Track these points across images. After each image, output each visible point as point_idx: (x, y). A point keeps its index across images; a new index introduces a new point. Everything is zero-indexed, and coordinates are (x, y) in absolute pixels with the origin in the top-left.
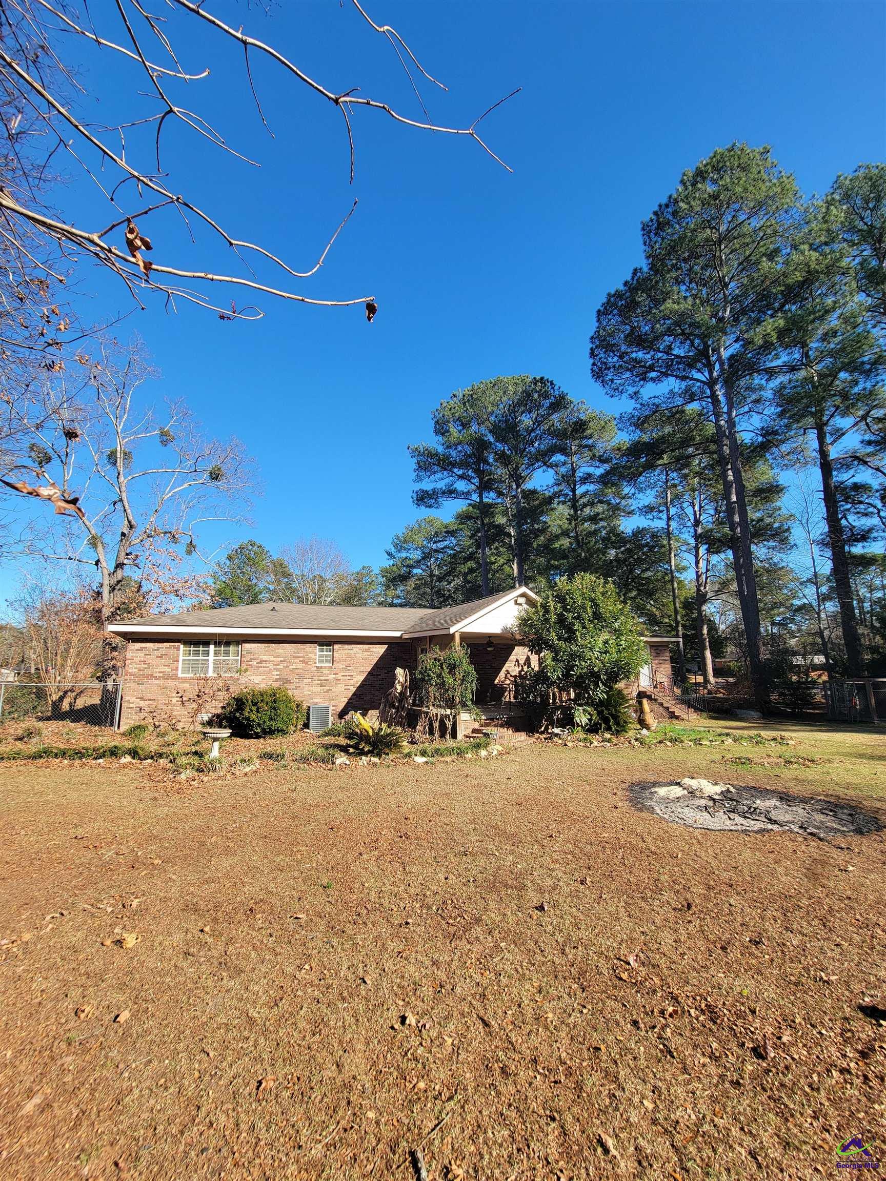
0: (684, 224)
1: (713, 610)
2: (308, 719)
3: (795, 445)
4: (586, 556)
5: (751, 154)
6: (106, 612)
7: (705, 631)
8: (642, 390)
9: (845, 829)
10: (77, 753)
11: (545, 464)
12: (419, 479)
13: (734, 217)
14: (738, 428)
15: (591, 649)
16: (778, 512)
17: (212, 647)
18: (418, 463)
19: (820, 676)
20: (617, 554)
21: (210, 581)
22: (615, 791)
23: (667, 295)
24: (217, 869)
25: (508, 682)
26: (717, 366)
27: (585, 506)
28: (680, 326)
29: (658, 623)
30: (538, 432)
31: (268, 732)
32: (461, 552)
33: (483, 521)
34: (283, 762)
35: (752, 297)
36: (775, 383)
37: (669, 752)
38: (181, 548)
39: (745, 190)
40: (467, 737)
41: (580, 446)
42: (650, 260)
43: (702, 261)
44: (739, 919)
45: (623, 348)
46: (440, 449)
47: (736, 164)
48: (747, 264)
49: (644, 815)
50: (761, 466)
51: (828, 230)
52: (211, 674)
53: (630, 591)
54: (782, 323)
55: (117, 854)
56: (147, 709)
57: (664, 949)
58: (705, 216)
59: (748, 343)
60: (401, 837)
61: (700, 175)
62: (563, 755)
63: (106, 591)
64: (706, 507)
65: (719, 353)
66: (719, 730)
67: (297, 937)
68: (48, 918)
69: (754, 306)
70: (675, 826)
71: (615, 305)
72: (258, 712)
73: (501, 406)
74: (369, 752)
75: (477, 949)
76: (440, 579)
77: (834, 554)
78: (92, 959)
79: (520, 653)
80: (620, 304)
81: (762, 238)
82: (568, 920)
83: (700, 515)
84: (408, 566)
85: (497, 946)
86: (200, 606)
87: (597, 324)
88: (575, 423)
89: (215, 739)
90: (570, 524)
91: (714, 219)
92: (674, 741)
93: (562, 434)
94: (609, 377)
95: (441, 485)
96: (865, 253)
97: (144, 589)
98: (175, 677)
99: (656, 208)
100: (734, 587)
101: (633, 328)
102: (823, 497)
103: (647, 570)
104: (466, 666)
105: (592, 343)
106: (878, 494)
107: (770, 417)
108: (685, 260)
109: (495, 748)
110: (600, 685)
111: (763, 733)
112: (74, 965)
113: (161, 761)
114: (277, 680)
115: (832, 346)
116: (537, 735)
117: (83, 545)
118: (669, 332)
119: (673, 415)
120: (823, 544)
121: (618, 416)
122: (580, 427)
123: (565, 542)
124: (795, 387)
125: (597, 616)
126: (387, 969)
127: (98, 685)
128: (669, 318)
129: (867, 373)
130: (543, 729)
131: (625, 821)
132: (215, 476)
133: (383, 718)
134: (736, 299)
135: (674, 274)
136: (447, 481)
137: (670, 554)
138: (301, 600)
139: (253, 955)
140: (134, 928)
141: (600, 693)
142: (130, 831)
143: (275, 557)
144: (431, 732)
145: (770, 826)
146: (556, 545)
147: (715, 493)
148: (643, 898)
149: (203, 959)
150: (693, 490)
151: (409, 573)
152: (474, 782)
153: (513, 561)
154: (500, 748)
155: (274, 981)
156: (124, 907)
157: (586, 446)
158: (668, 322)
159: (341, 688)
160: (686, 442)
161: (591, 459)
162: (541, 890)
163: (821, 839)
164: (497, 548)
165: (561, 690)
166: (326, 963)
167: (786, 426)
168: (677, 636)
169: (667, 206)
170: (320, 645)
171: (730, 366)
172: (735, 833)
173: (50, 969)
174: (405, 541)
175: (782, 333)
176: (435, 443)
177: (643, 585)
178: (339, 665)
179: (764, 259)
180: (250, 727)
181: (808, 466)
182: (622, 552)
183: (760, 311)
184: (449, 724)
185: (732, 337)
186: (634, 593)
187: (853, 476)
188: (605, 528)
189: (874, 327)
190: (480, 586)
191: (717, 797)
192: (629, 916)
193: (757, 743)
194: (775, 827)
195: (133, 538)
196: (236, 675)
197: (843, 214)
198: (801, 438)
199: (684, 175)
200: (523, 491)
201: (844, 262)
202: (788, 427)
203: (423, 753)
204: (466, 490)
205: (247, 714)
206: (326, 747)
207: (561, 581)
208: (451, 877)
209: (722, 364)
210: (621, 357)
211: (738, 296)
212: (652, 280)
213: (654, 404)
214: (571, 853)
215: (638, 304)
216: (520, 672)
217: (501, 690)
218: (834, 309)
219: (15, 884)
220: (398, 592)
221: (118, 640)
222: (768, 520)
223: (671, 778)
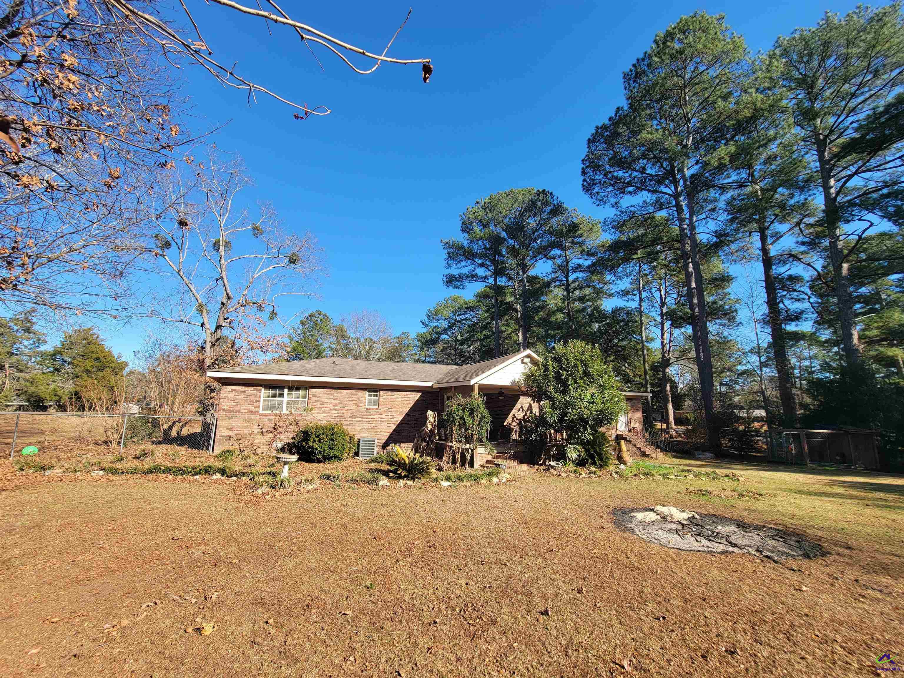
0: (656, 74)
1: (674, 372)
2: (358, 448)
3: (742, 245)
4: (576, 328)
5: (710, 20)
6: (208, 362)
7: (668, 389)
8: (621, 201)
9: (794, 553)
10: (179, 471)
11: (545, 256)
12: (448, 266)
13: (695, 68)
14: (697, 231)
15: (581, 400)
16: (727, 297)
17: (286, 391)
18: (449, 253)
19: (762, 426)
20: (600, 326)
21: (287, 341)
22: (602, 514)
23: (642, 128)
24: (282, 569)
25: (514, 424)
26: (681, 182)
27: (575, 289)
28: (652, 152)
29: (631, 381)
30: (540, 232)
31: (327, 458)
32: (477, 323)
33: (496, 300)
34: (338, 483)
35: (709, 130)
36: (728, 195)
37: (643, 483)
38: (265, 315)
39: (705, 46)
40: (482, 466)
41: (573, 243)
42: (630, 101)
43: (670, 102)
44: (715, 630)
45: (608, 168)
46: (465, 243)
47: (698, 27)
48: (705, 104)
49: (626, 535)
50: (715, 261)
51: (771, 78)
52: (284, 411)
53: (609, 355)
54: (733, 149)
55: (204, 553)
56: (235, 438)
57: (653, 655)
58: (673, 67)
59: (707, 164)
60: (430, 547)
61: (669, 35)
62: (558, 484)
63: (208, 346)
64: (670, 292)
65: (683, 172)
66: (682, 467)
67: (345, 631)
68: (144, 606)
69: (711, 137)
70: (652, 546)
71: (601, 135)
72: (320, 442)
73: (513, 211)
74: (406, 476)
75: (494, 648)
76: (462, 343)
77: (772, 331)
78: (175, 644)
79: (524, 402)
80: (605, 134)
81: (718, 84)
82: (570, 625)
83: (665, 298)
84: (437, 333)
85: (510, 646)
86: (279, 359)
87: (587, 150)
88: (570, 225)
89: (286, 463)
90: (563, 303)
91: (679, 69)
92: (646, 474)
93: (560, 234)
94: (596, 190)
95: (465, 271)
96: (799, 96)
97: (237, 346)
98: (257, 413)
99: (635, 62)
100: (693, 354)
101: (615, 153)
102: (764, 285)
103: (623, 340)
104: (483, 411)
105: (583, 164)
106: (808, 284)
107: (722, 222)
108: (657, 101)
109: (505, 476)
110: (588, 428)
111: (717, 471)
112: (160, 649)
113: (244, 478)
114: (335, 418)
115: (773, 167)
116: (537, 467)
117: (192, 311)
118: (644, 156)
119: (646, 220)
120: (764, 322)
121: (602, 220)
122: (573, 228)
123: (560, 316)
124: (743, 199)
125: (586, 374)
126: (418, 664)
127: (199, 418)
128: (644, 146)
129: (802, 189)
130: (541, 462)
131: (611, 539)
132: (293, 261)
133: (416, 450)
134: (696, 131)
135: (648, 112)
136: (471, 267)
137: (642, 327)
138: (355, 357)
139: (308, 645)
140: (212, 618)
141: (588, 436)
142: (215, 535)
143: (337, 324)
144: (454, 462)
145: (731, 549)
146: (553, 319)
147: (678, 281)
148: (630, 607)
149: (266, 648)
150: (660, 279)
151: (439, 338)
152: (488, 503)
153: (519, 330)
154: (508, 476)
155: (324, 671)
156: (206, 599)
157: (577, 243)
158: (643, 149)
159: (384, 425)
160: (655, 241)
161: (581, 253)
162: (545, 598)
163: (776, 562)
164: (507, 320)
165: (556, 431)
166: (368, 656)
167: (735, 230)
168: (646, 391)
169: (643, 60)
170: (369, 391)
171: (692, 183)
172: (704, 554)
173: (141, 651)
174: (436, 314)
175: (733, 157)
176: (462, 239)
177: (620, 351)
178: (383, 408)
179: (720, 100)
180: (313, 453)
181: (753, 261)
182: (604, 326)
183: (715, 141)
184: (468, 456)
185: (693, 161)
186: (612, 358)
187: (789, 269)
188: (590, 306)
189: (807, 153)
190: (493, 349)
191: (684, 522)
192: (620, 623)
193: (713, 478)
194: (735, 550)
195: (230, 307)
196: (304, 413)
197: (782, 66)
198: (747, 239)
199: (657, 36)
200: (527, 277)
201: (784, 103)
202: (737, 230)
203: (448, 479)
204: (484, 275)
205: (311, 444)
206: (372, 471)
207: (558, 347)
208: (471, 583)
209: (685, 181)
210: (606, 175)
211: (699, 128)
212: (630, 116)
213: (631, 212)
214: (569, 565)
215: (619, 134)
216: (524, 417)
217: (509, 430)
218: (775, 138)
219: (121, 576)
220: (430, 352)
221: (216, 384)
222: (720, 303)
223: (647, 505)
